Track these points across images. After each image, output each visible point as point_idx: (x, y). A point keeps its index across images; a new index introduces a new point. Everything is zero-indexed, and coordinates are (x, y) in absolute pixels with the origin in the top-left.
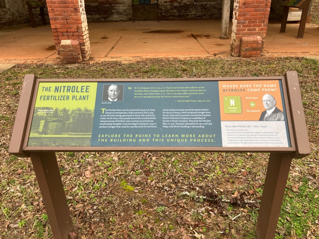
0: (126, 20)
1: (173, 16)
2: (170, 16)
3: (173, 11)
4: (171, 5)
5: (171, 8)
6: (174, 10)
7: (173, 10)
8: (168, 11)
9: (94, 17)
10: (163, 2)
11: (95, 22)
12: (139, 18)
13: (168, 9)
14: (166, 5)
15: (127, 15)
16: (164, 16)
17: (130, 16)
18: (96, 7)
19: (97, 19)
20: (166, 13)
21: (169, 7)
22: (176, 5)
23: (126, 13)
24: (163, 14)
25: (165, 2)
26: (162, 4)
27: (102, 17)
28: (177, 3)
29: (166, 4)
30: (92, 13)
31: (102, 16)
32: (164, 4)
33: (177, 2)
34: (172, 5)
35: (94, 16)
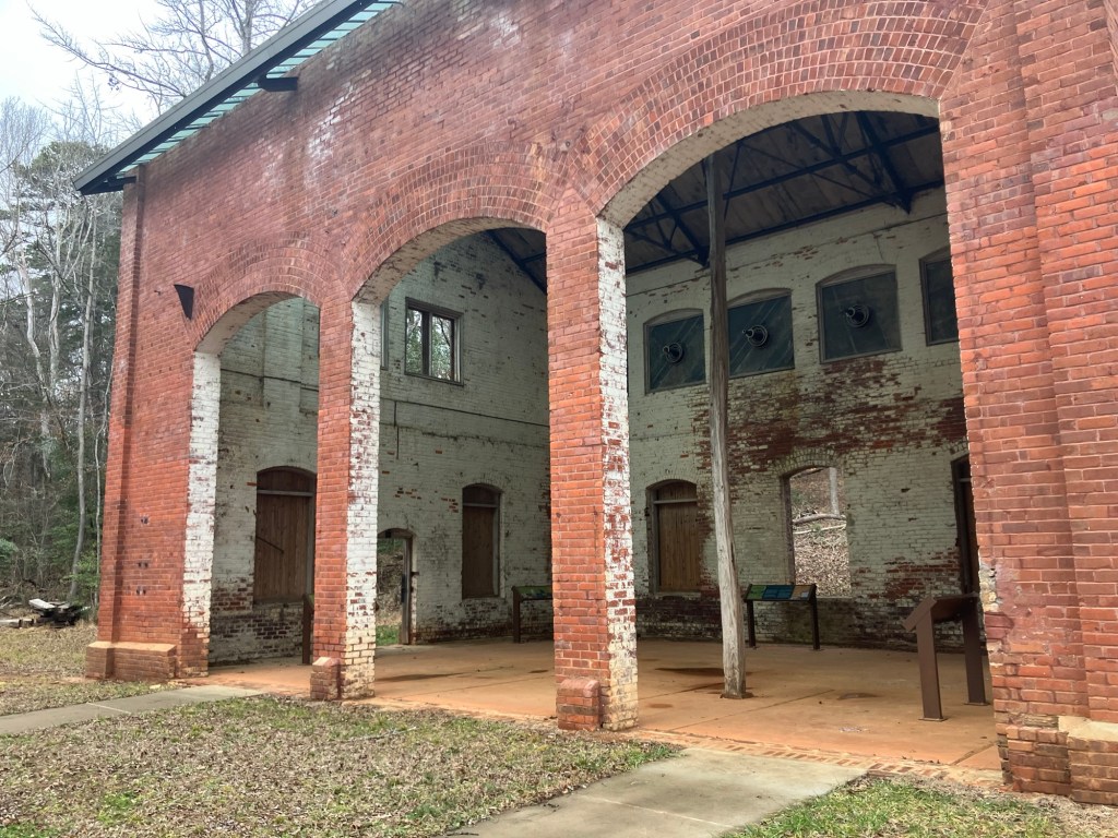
0: (765, 639)
1: (898, 636)
2: (888, 637)
3: (898, 623)
4: (889, 605)
5: (890, 614)
6: (901, 618)
7: (898, 619)
8: (881, 623)
9: (690, 628)
10: (865, 596)
11: (691, 640)
12: (801, 637)
13: (882, 617)
14: (876, 604)
15: (768, 628)
16: (872, 636)
17: (776, 631)
18: (695, 602)
19: (695, 634)
20: (875, 627)
21: (884, 611)
22: (906, 606)
23: (765, 620)
24: (868, 630)
25: (872, 596)
26: (863, 601)
27: (708, 629)
28: (910, 600)
29: (875, 600)
30: (686, 617)
31: (707, 626)
32: (869, 601)
33: (908, 597)
34: (894, 605)
35: (689, 625)
